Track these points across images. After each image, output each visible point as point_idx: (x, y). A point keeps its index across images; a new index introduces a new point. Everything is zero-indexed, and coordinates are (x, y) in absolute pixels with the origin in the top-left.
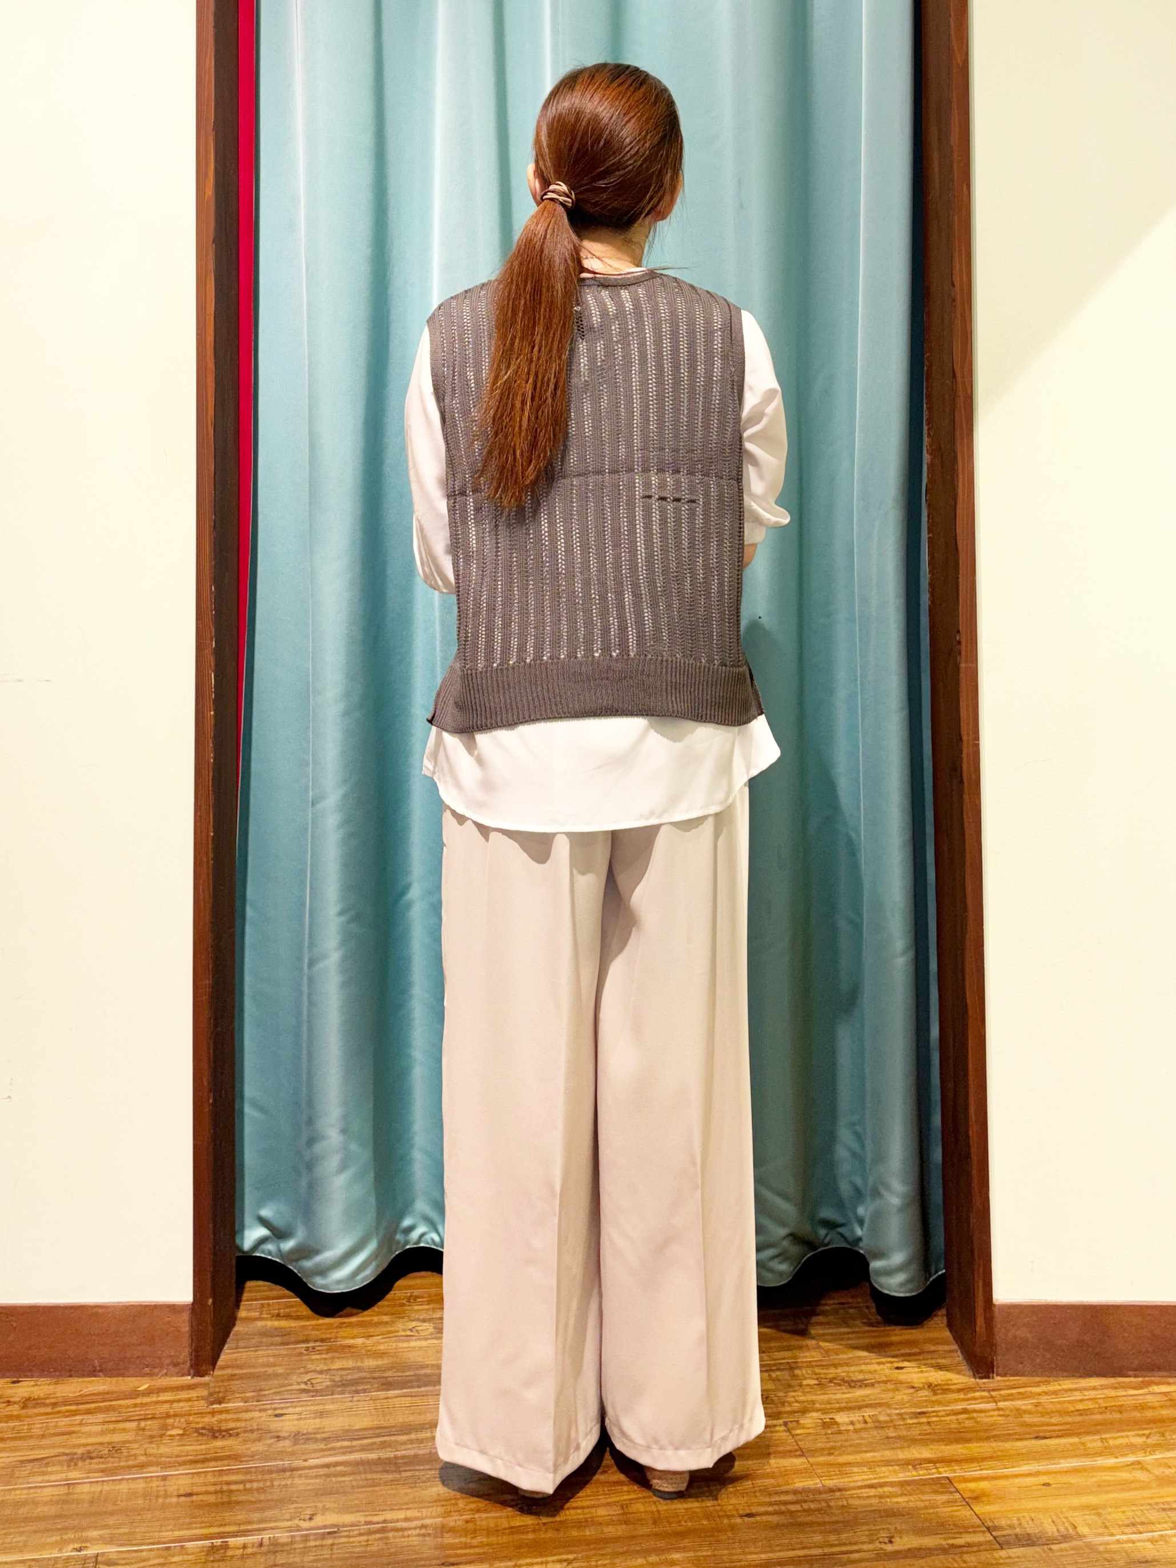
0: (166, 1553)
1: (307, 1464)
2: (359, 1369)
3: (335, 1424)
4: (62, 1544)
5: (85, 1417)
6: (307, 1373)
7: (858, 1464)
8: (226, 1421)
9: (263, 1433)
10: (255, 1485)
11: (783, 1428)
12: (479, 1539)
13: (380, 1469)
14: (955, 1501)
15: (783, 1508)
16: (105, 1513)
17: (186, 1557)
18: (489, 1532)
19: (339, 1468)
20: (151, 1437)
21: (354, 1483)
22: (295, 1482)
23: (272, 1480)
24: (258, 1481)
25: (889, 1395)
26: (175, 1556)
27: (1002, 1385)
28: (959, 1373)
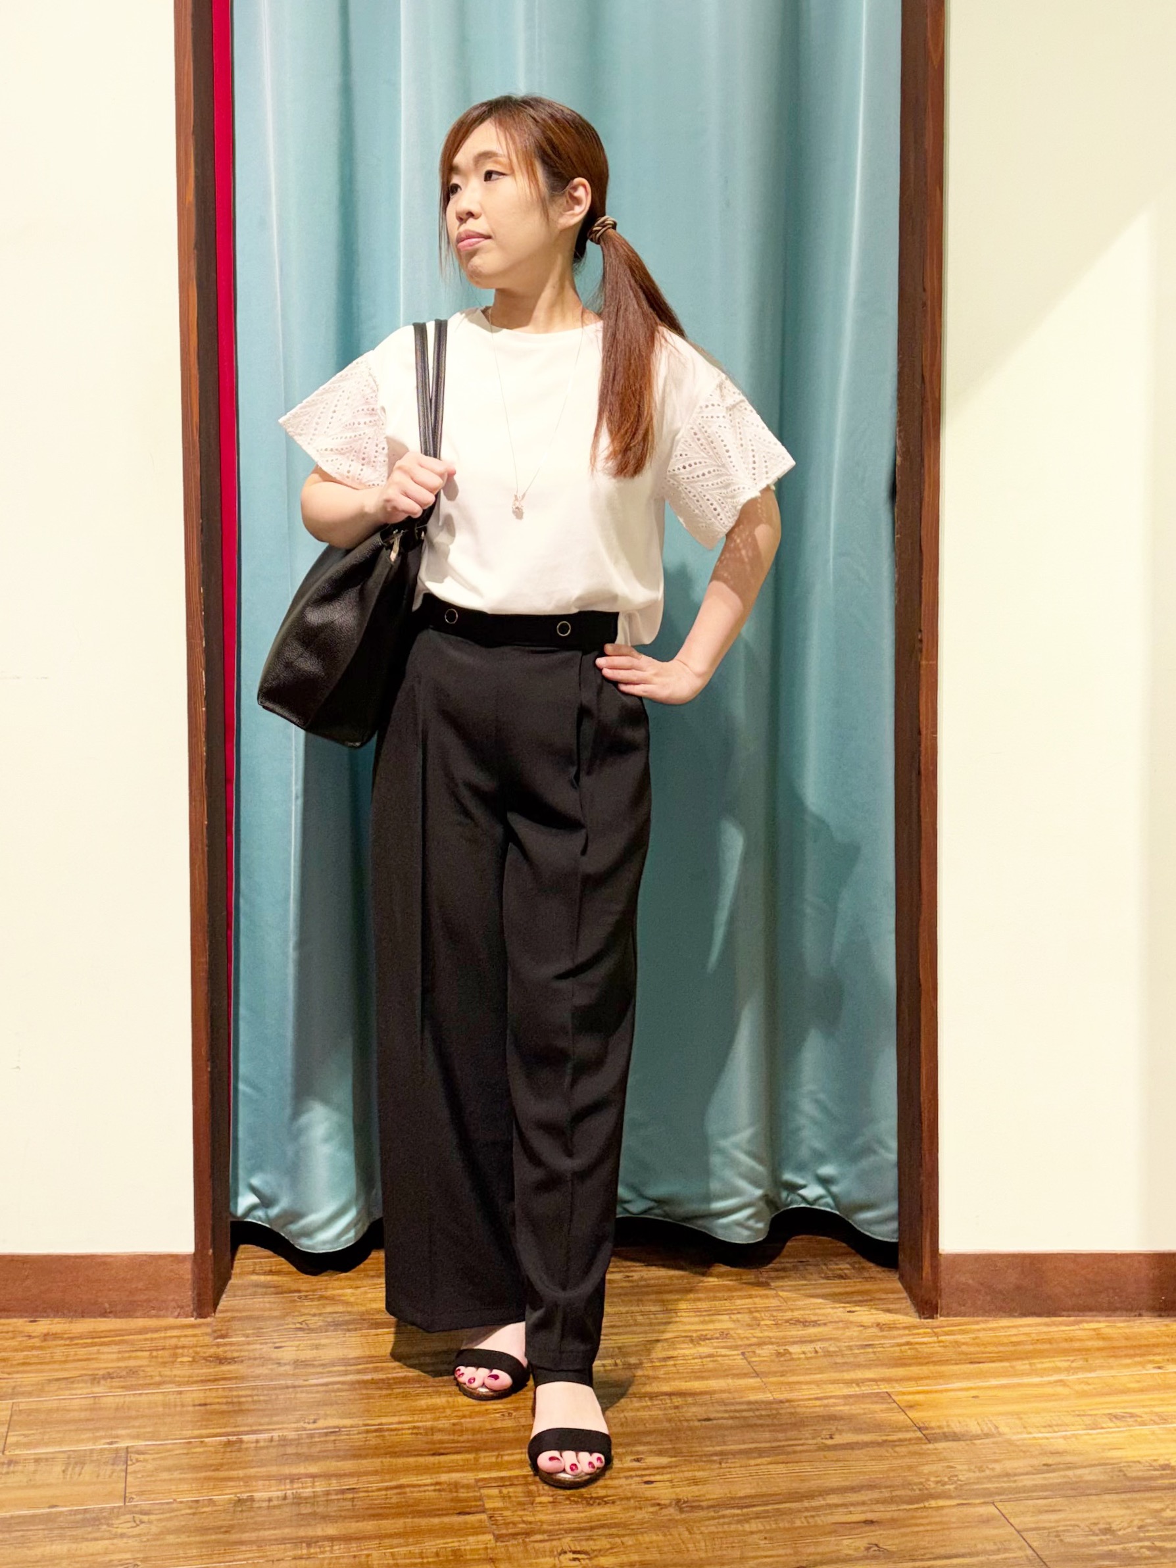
0: (190, 1446)
1: (307, 1383)
2: (349, 1313)
3: (330, 1354)
4: (96, 1439)
5: (102, 1348)
6: (301, 1315)
7: (807, 1383)
8: (232, 1351)
9: (264, 1360)
10: (262, 1398)
11: (741, 1357)
12: (465, 1437)
13: (373, 1386)
14: (892, 1409)
16: (130, 1418)
17: (206, 1449)
18: (474, 1431)
19: (336, 1387)
20: (164, 1363)
21: (352, 1397)
22: (298, 1395)
23: (277, 1395)
24: (265, 1395)
25: (840, 1332)
26: (196, 1447)
27: (945, 1324)
28: (906, 1314)
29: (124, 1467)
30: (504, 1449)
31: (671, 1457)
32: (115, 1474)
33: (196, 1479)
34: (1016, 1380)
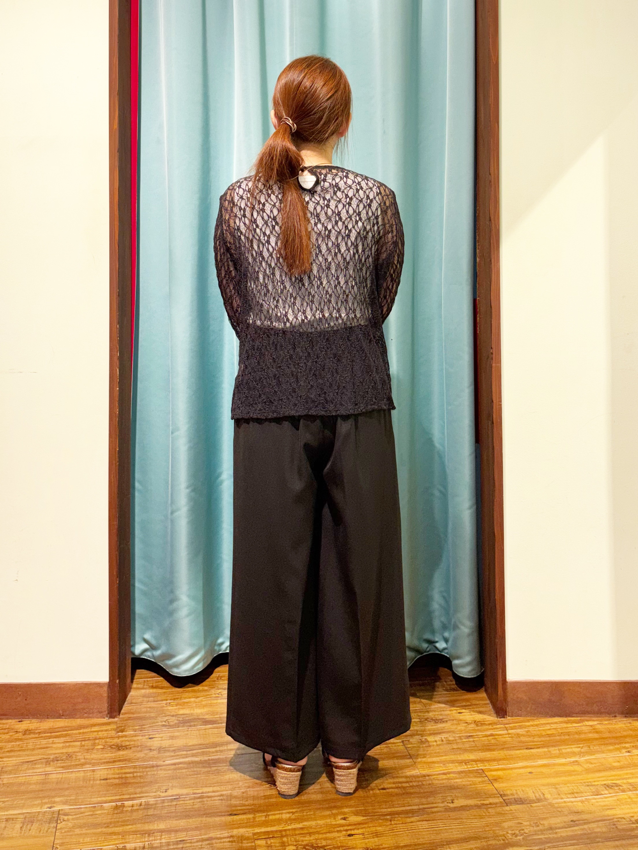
0: (93, 809)
1: (165, 763)
2: (192, 714)
3: (180, 742)
4: (42, 805)
5: (55, 739)
6: (166, 716)
7: (438, 762)
8: (125, 741)
9: (142, 747)
10: (139, 774)
11: (401, 744)
12: (250, 802)
13: (201, 765)
14: (485, 781)
15: (400, 785)
16: (64, 789)
17: (103, 812)
18: (254, 798)
19: (180, 766)
20: (88, 750)
21: (188, 773)
22: (159, 772)
23: (147, 772)
24: (139, 772)
25: (455, 727)
26: (97, 810)
27: (511, 721)
28: (490, 715)
29: (55, 825)
30: (270, 811)
31: (364, 816)
32: (49, 830)
33: (94, 834)
34: (551, 761)
